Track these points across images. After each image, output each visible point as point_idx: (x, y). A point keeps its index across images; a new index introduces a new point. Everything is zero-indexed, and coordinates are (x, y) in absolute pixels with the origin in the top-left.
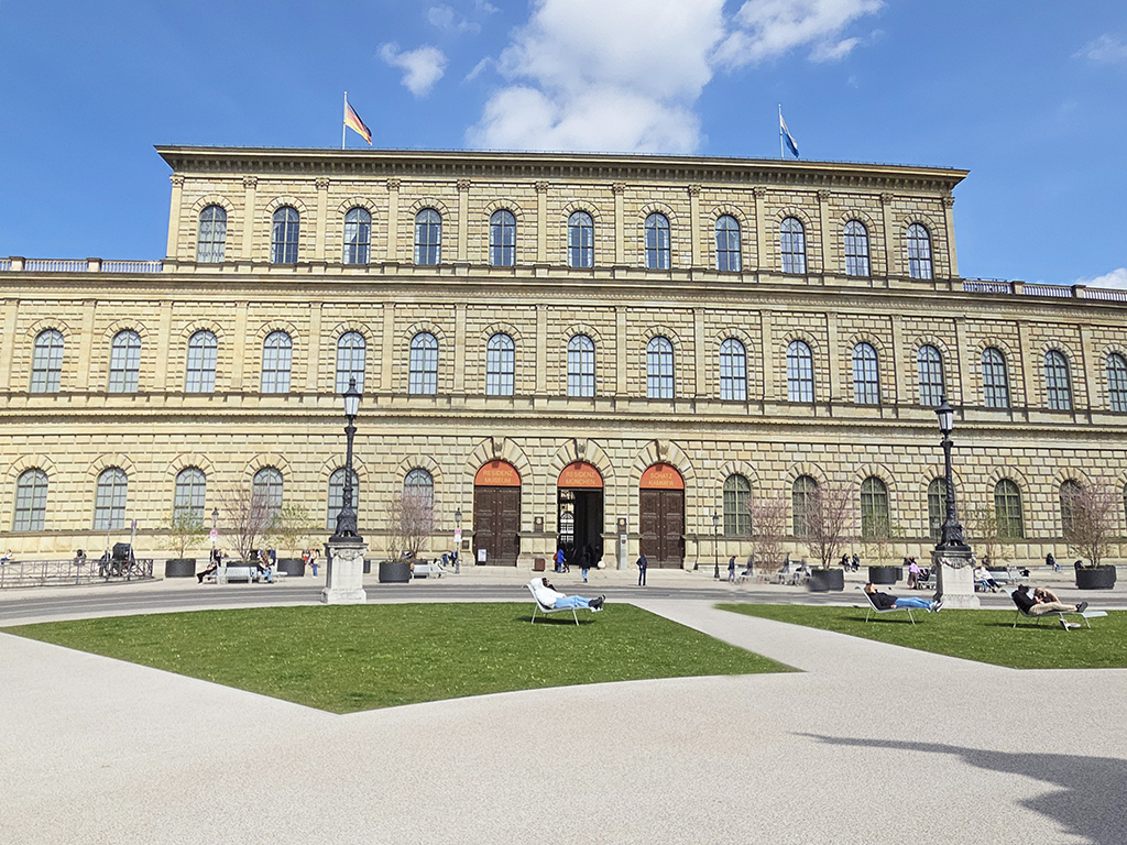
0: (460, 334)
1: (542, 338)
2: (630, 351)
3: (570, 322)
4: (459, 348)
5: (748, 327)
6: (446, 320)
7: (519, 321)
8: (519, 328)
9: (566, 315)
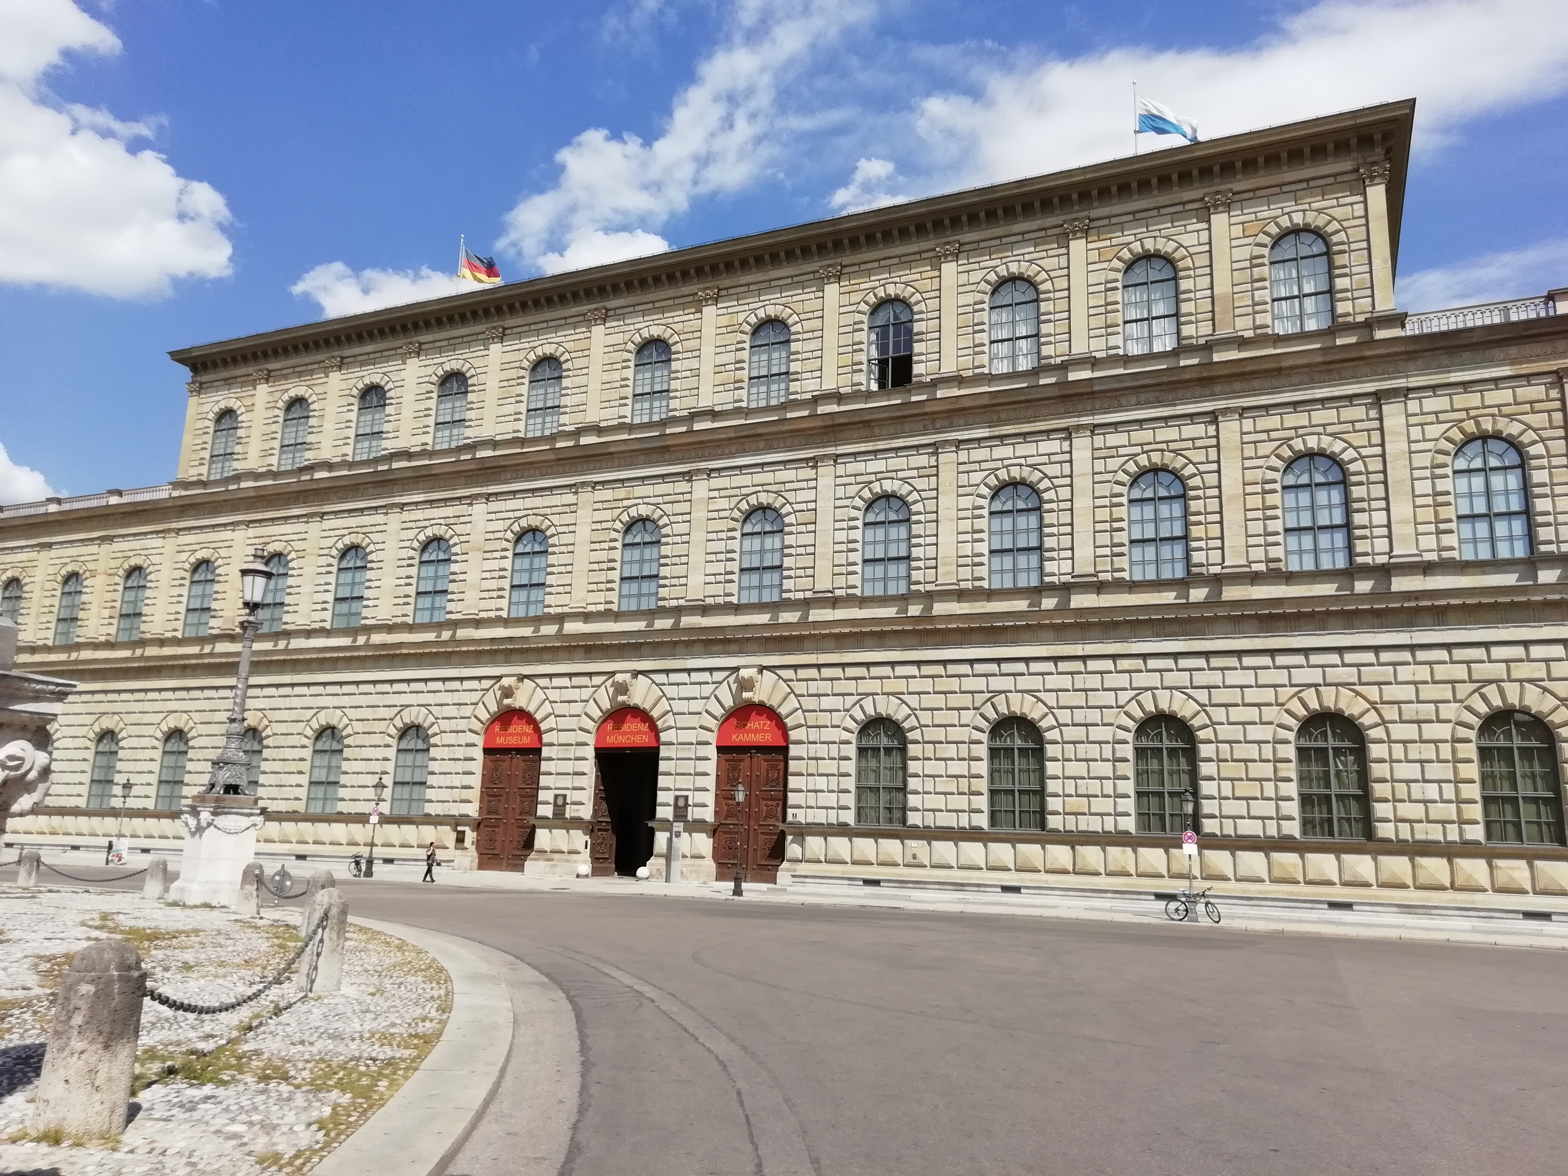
0: (477, 537)
1: (584, 533)
2: (713, 535)
3: (626, 503)
4: (474, 557)
5: (914, 473)
6: (462, 519)
7: (555, 510)
8: (555, 519)
9: (621, 493)
